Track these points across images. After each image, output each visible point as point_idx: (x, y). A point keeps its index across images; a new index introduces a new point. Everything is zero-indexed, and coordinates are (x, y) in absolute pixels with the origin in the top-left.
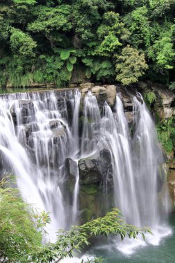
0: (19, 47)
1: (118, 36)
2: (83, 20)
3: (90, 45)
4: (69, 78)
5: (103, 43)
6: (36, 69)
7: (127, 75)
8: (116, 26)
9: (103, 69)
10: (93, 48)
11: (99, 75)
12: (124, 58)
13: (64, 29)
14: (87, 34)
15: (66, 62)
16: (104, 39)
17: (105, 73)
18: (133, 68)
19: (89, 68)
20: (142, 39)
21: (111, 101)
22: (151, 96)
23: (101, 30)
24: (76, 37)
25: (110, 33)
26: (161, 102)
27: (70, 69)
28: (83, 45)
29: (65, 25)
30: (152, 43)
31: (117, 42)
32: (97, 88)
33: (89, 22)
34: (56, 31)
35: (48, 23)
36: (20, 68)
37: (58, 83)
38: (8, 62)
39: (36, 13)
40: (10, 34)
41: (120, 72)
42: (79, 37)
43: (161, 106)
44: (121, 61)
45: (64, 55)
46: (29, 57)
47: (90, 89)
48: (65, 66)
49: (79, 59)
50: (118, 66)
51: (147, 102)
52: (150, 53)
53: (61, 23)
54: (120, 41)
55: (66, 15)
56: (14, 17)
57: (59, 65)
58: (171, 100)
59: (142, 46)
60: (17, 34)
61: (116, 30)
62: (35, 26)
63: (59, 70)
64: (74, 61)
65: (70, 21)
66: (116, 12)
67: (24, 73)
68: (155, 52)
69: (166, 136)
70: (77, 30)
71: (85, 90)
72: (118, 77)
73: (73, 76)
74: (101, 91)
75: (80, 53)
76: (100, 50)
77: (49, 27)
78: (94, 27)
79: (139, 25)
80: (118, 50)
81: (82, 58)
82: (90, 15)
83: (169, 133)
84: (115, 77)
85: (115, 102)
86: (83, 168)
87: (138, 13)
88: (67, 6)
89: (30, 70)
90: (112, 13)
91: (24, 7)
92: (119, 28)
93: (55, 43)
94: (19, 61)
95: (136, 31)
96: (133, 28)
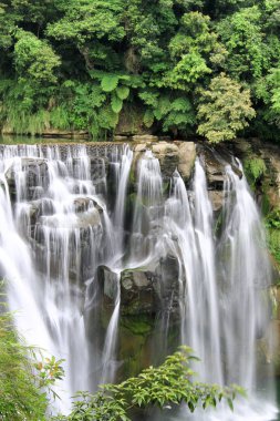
0: (28, 64)
1: (205, 55)
2: (145, 24)
3: (156, 68)
4: (114, 124)
5: (179, 65)
6: (57, 103)
7: (216, 127)
8: (203, 37)
9: (174, 112)
10: (161, 74)
11: (168, 123)
12: (213, 95)
13: (111, 38)
14: (151, 48)
15: (109, 96)
16: (179, 59)
17: (179, 120)
18: (228, 114)
19: (150, 108)
20: (248, 63)
21: (186, 169)
22: (258, 166)
23: (176, 43)
24: (131, 53)
25: (191, 49)
27: (117, 108)
28: (143, 69)
29: (113, 31)
30: (265, 72)
31: (203, 67)
32: (162, 146)
33: (155, 28)
34: (97, 40)
35: (84, 24)
36: (28, 101)
37: (94, 131)
38: (8, 90)
39: (62, 7)
40: (15, 40)
41: (204, 119)
42: (137, 53)
44: (208, 101)
45: (108, 83)
46: (45, 83)
47: (149, 146)
48: (107, 102)
49: (134, 92)
50: (203, 109)
51: (250, 177)
52: (261, 90)
53: (106, 27)
54: (209, 65)
56: (24, 10)
57: (97, 100)
59: (247, 77)
60: (27, 40)
61: (202, 44)
62: (57, 29)
63: (96, 109)
64: (124, 94)
65: (122, 24)
66: (205, 14)
67: (35, 110)
68: (269, 89)
70: (135, 42)
71: (140, 147)
72: (201, 129)
73: (120, 121)
74: (170, 150)
75: (137, 82)
76: (171, 79)
77: (84, 32)
78: (164, 38)
80: (204, 80)
81: (139, 90)
82: (158, 15)
84: (196, 127)
85: (193, 171)
86: (128, 285)
87: (244, 18)
89: (46, 106)
90: (197, 15)
92: (209, 41)
93: (93, 60)
94: (28, 89)
95: (237, 49)
96: (232, 43)
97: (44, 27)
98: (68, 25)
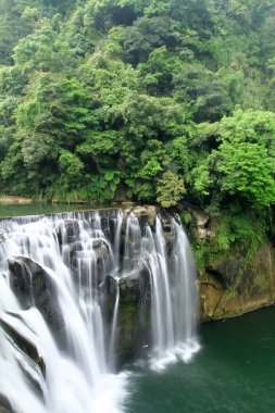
0: (66, 167)
1: (160, 162)
2: (127, 145)
3: (134, 167)
4: (112, 197)
5: (146, 167)
6: (82, 186)
7: (167, 199)
8: (158, 152)
9: (144, 190)
10: (136, 171)
11: (140, 196)
12: (164, 182)
13: (111, 153)
14: (130, 158)
15: (109, 182)
16: (146, 163)
17: (147, 195)
18: (172, 192)
19: (131, 188)
20: (181, 165)
21: (151, 221)
22: (188, 217)
23: (144, 155)
24: (120, 161)
25: (153, 158)
26: (196, 223)
27: (114, 189)
28: (127, 167)
29: (111, 149)
30: (190, 169)
31: (159, 168)
32: (139, 209)
33: (133, 148)
34: (103, 154)
35: (96, 146)
36: (66, 186)
37: (101, 200)
38: (55, 180)
39: (85, 137)
40: (59, 155)
41: (160, 194)
42: (124, 160)
43: (196, 227)
44: (161, 185)
45: (109, 176)
46: (76, 177)
47: (132, 210)
48: (108, 186)
49: (123, 180)
50: (159, 189)
51: (184, 223)
52: (188, 179)
53: (108, 147)
54: (162, 166)
55: (113, 140)
56: (64, 139)
57: (103, 185)
58: (205, 221)
59: (181, 172)
60: (66, 155)
61: (159, 156)
62: (81, 148)
63: (103, 189)
64: (117, 181)
65: (116, 145)
66: (159, 140)
67: (69, 190)
68: (193, 178)
69: (200, 254)
70: (122, 154)
71: (127, 210)
72: (158, 200)
73: (116, 195)
74: (143, 212)
75: (124, 174)
76: (142, 173)
77: (96, 150)
78: (138, 152)
79: (179, 153)
80: (159, 174)
81: (125, 179)
82: (134, 141)
83: (202, 252)
84: (155, 198)
85: (155, 222)
86: (123, 287)
87: (178, 142)
88: (114, 131)
89: (75, 188)
90: (156, 141)
91: (74, 131)
92: (161, 154)
93: (100, 163)
94: (66, 180)
95: (176, 158)
96: (173, 155)
97: (74, 147)
98: (87, 146)
